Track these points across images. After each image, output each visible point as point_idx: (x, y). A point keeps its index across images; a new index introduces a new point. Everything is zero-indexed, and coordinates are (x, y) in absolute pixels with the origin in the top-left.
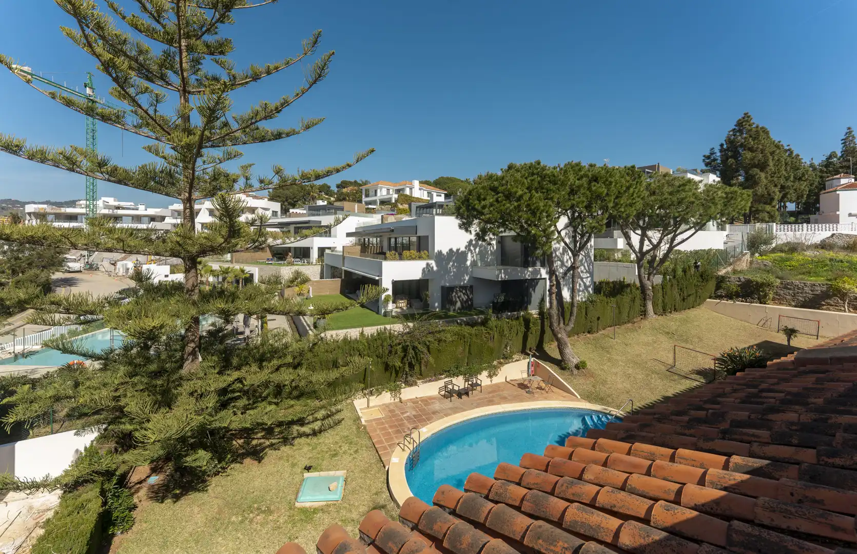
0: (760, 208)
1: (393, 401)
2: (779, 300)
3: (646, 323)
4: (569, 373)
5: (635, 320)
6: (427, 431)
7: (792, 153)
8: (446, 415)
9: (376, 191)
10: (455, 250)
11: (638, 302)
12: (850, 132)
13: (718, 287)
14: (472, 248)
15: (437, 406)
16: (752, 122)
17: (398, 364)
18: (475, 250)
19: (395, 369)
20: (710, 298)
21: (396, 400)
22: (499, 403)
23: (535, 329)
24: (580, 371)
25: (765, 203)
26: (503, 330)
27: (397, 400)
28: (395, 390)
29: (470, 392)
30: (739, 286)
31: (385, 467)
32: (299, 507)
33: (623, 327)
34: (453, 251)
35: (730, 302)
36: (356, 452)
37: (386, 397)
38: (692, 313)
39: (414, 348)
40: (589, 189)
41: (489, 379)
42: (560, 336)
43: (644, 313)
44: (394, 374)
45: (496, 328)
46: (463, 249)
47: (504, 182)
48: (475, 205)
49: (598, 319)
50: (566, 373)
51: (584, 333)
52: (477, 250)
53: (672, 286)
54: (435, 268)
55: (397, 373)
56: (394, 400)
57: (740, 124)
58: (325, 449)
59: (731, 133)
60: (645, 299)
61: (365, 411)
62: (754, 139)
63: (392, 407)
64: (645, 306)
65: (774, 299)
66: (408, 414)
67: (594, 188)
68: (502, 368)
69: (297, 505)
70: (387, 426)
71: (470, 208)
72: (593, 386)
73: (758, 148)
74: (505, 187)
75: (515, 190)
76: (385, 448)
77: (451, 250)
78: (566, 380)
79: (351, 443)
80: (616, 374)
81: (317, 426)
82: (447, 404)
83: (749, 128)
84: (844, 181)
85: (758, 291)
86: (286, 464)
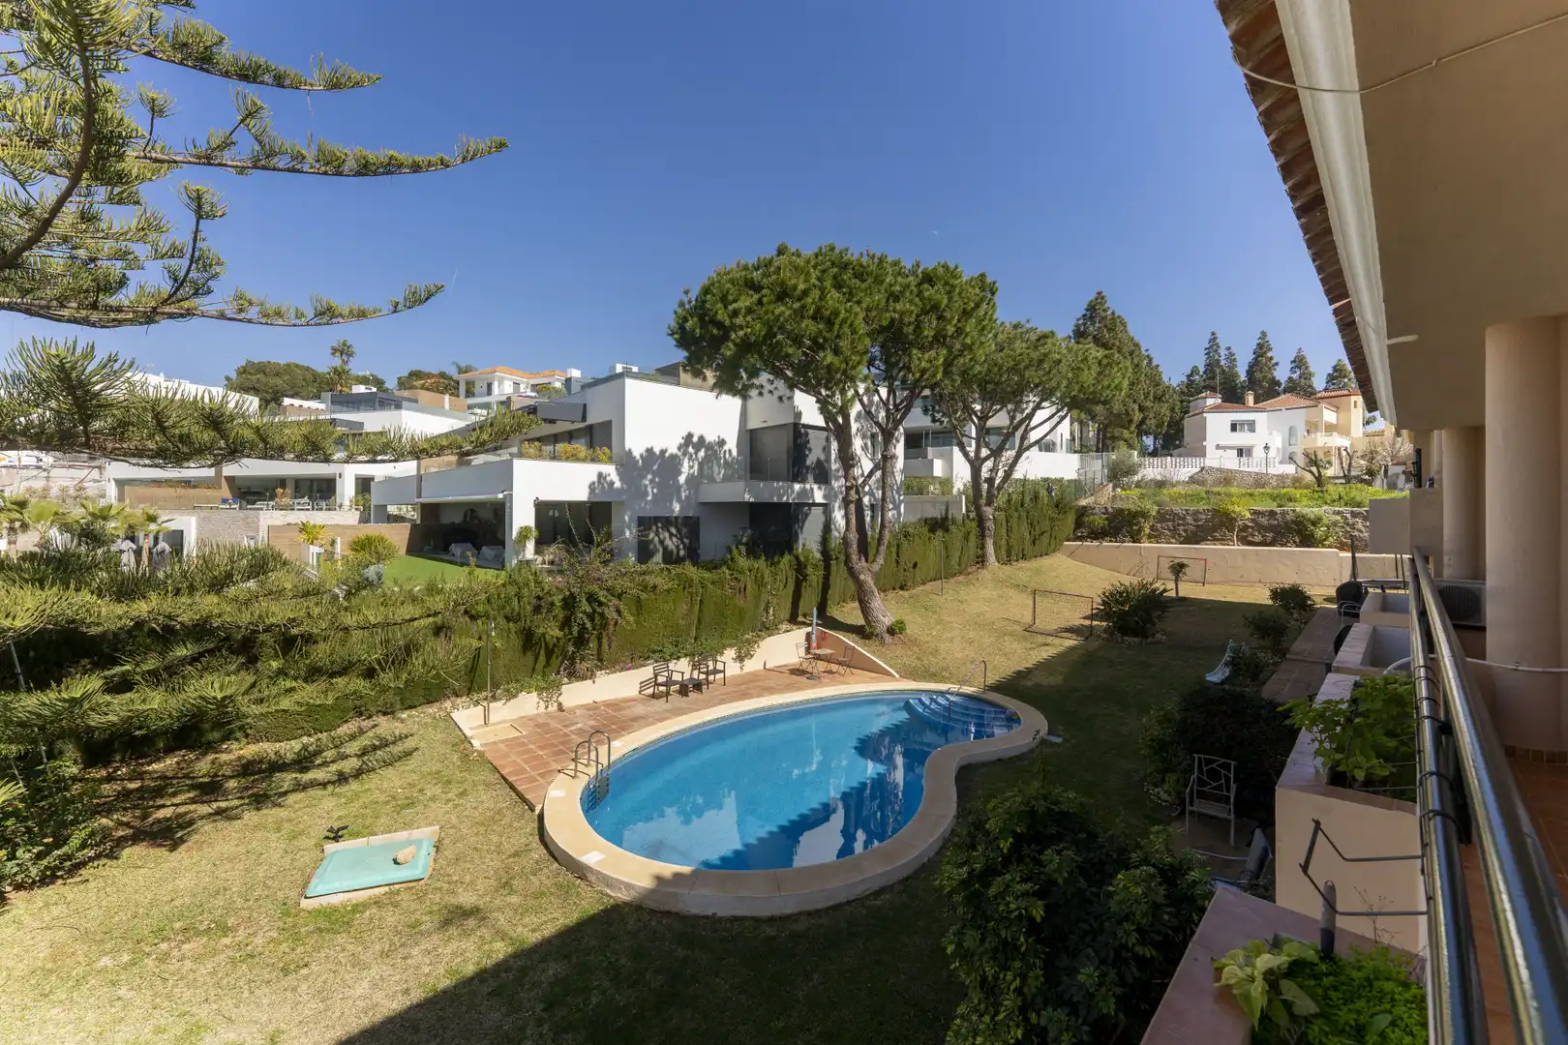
0: (1117, 434)
1: (542, 709)
2: (1155, 536)
3: (985, 574)
4: (877, 643)
5: (970, 570)
6: (622, 746)
7: (1150, 360)
8: (661, 720)
9: (489, 386)
10: (657, 450)
11: (973, 538)
12: (1215, 339)
13: (1079, 524)
14: (691, 450)
15: (640, 709)
16: (1106, 306)
17: (554, 632)
18: (696, 453)
19: (547, 645)
20: (1068, 540)
21: (550, 709)
22: (759, 696)
23: (815, 577)
24: (896, 637)
25: (1123, 427)
26: (762, 576)
27: (553, 708)
28: (549, 688)
29: (705, 687)
30: (1107, 519)
31: (532, 809)
32: (310, 908)
33: (952, 580)
34: (655, 454)
35: (1096, 543)
36: (463, 794)
37: (529, 703)
38: (1046, 562)
39: (591, 598)
40: (920, 294)
41: (738, 665)
42: (862, 577)
43: (981, 560)
44: (542, 658)
45: (750, 571)
46: (673, 449)
47: (772, 269)
48: (717, 313)
49: (915, 565)
50: (874, 643)
51: (894, 589)
52: (702, 453)
53: (1019, 517)
54: (618, 484)
55: (549, 653)
56: (547, 707)
57: (1092, 308)
58: (382, 798)
59: (1081, 322)
60: (982, 536)
61: (480, 730)
62: (1110, 330)
63: (541, 721)
64: (983, 547)
65: (1150, 537)
66: (579, 726)
67: (927, 294)
68: (761, 643)
69: (305, 903)
70: (531, 746)
71: (707, 318)
72: (918, 658)
73: (1114, 344)
74: (774, 277)
75: (793, 281)
76: (533, 780)
77: (650, 451)
78: (873, 653)
79: (449, 782)
80: (952, 640)
81: (349, 765)
82: (660, 705)
83: (1103, 314)
84: (1210, 402)
85: (1131, 524)
86: (274, 836)
